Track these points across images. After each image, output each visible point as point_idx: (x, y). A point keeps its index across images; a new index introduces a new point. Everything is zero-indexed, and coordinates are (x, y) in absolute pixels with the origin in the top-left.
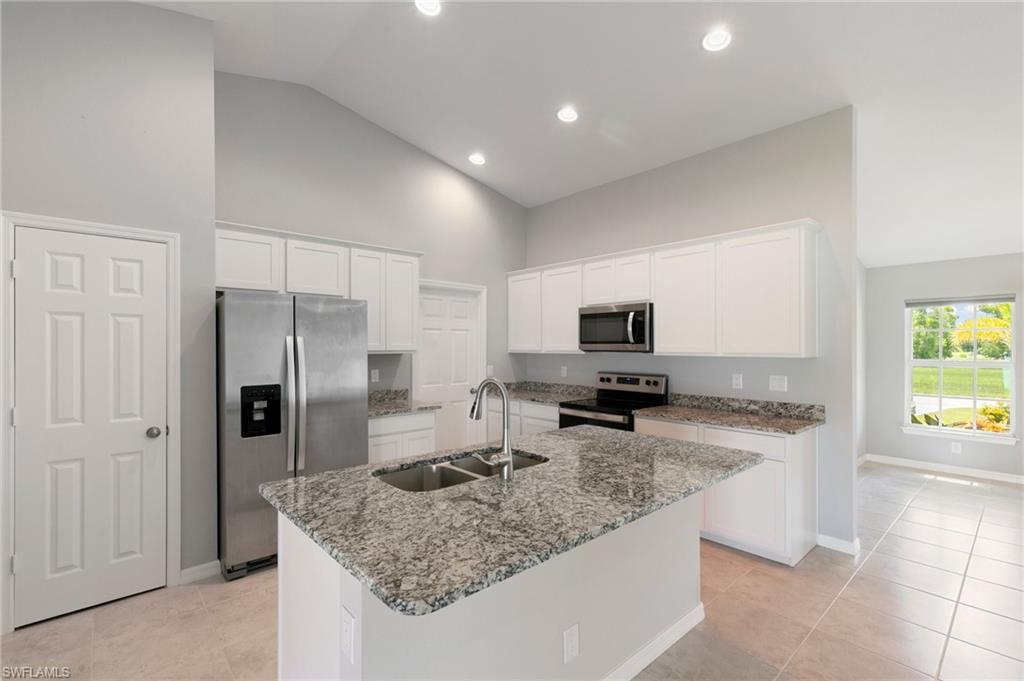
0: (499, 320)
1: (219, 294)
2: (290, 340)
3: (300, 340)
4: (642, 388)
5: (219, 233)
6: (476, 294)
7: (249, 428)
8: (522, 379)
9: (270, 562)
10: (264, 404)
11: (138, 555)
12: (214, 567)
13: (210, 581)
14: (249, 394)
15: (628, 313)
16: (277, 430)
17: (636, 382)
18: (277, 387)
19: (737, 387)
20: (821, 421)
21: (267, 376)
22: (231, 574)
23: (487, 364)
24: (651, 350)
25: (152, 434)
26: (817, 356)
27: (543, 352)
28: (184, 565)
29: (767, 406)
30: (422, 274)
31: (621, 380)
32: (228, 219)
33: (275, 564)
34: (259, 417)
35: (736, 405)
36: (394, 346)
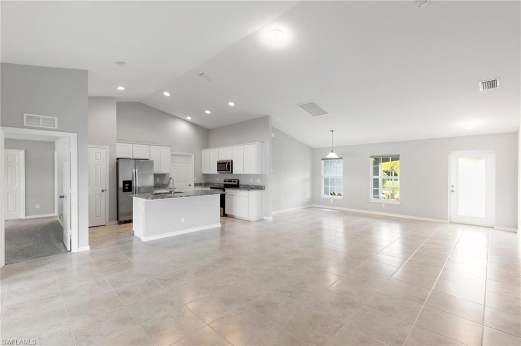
0: (199, 164)
1: (118, 159)
2: (134, 170)
3: (136, 170)
4: (232, 183)
5: (117, 144)
6: (191, 156)
7: (125, 190)
8: (206, 182)
9: (131, 221)
10: (128, 185)
11: (99, 218)
12: (117, 222)
13: (116, 224)
14: (125, 182)
15: (226, 163)
16: (131, 191)
17: (231, 181)
18: (131, 181)
19: (251, 182)
20: (265, 189)
21: (129, 178)
22: (120, 223)
23: (195, 177)
24: (232, 172)
25: (103, 191)
26: (264, 174)
27: (210, 173)
28: (109, 221)
29: (256, 187)
30: (171, 150)
31: (229, 181)
32: (120, 140)
33: (132, 222)
34: (127, 188)
35: (251, 187)
36: (163, 172)
